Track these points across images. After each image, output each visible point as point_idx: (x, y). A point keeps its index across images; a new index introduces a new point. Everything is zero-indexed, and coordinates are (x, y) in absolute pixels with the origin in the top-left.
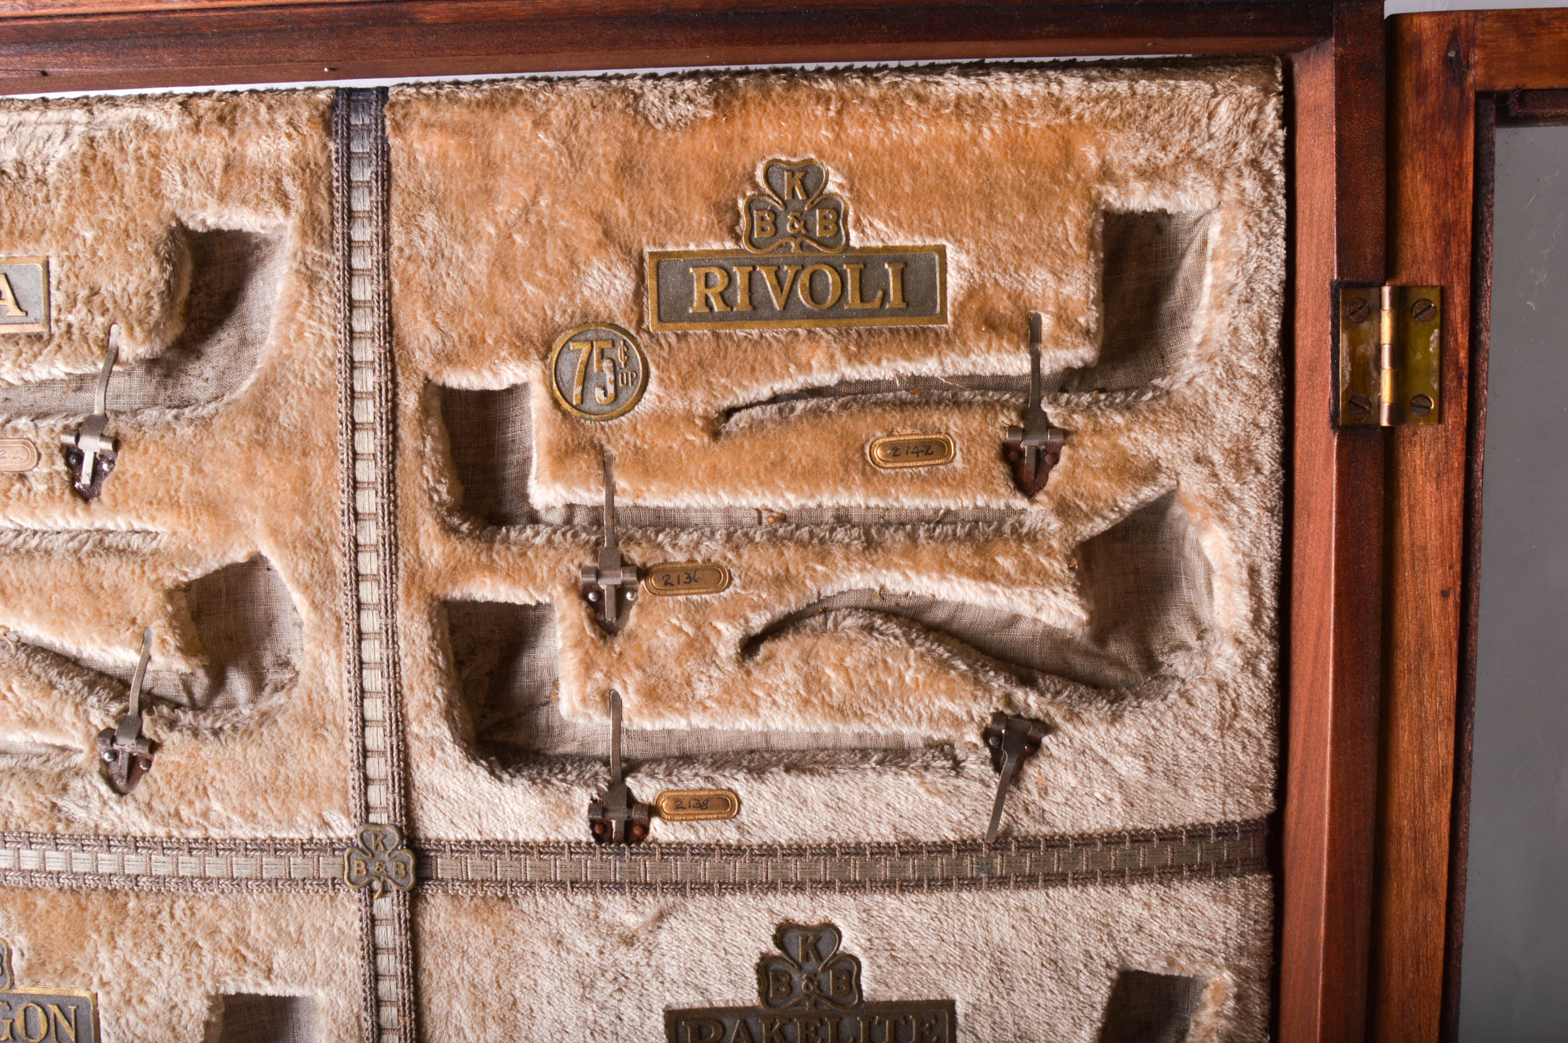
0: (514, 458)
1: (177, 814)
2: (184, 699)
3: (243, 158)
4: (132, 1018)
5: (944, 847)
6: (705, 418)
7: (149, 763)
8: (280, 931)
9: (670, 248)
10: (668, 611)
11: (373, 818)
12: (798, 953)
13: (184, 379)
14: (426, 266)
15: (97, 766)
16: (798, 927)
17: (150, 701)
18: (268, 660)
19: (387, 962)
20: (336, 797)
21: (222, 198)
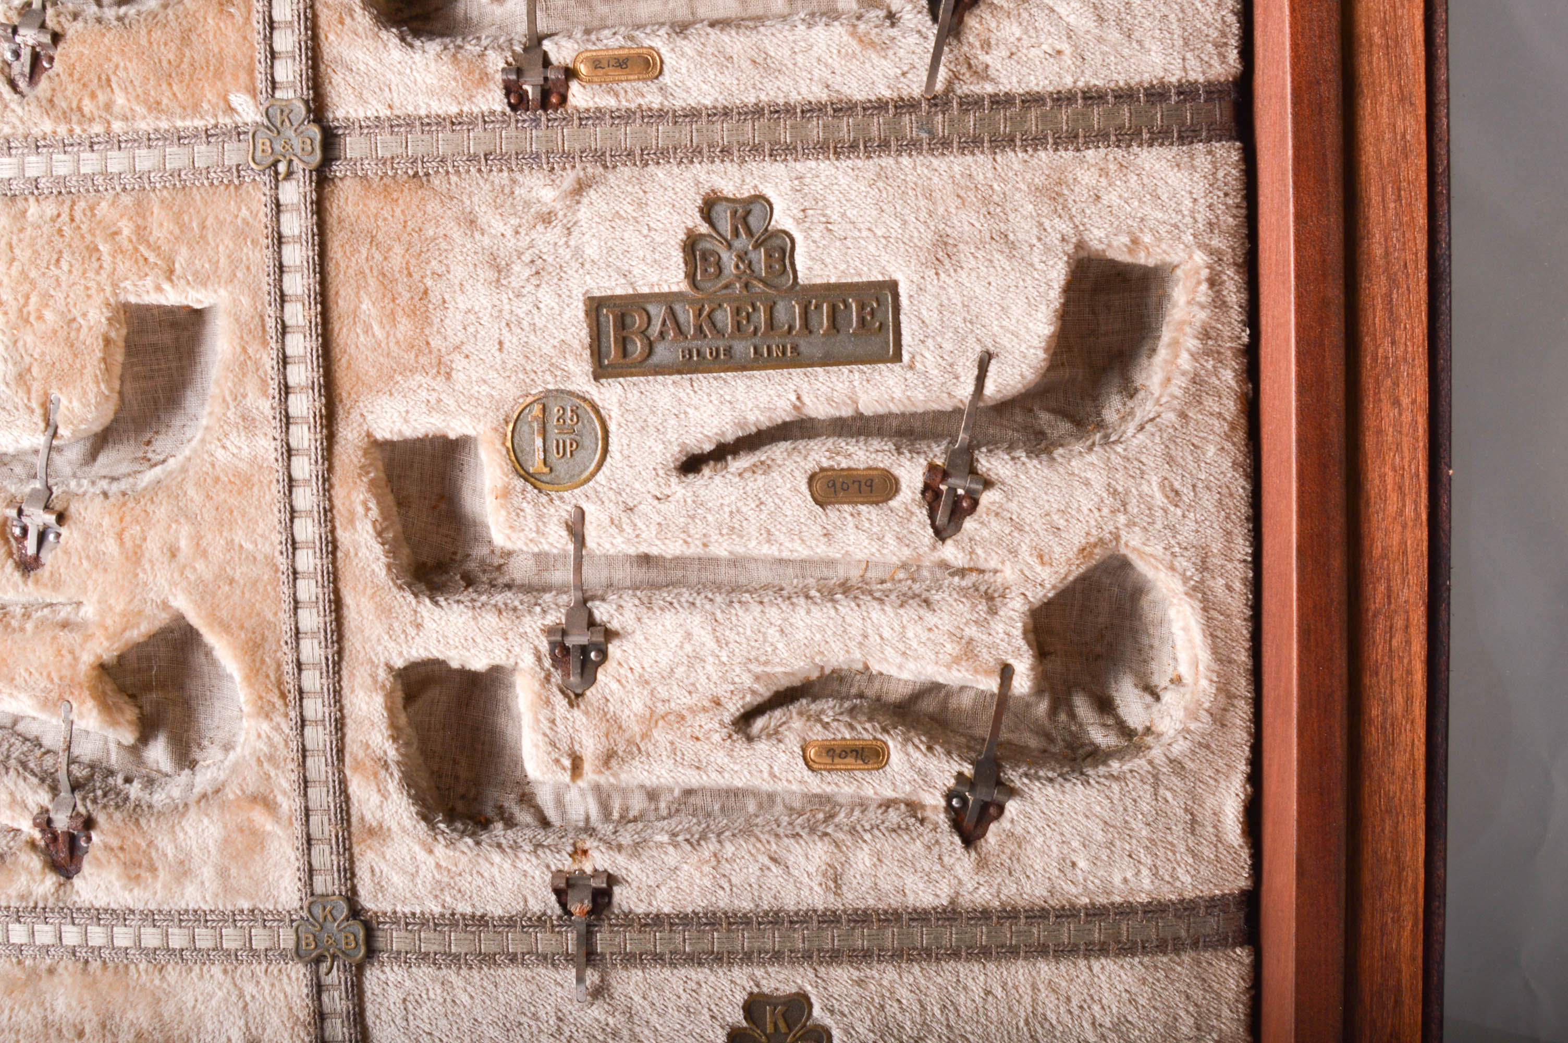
4: (29, 339)
5: (881, 105)
7: (51, 58)
8: (182, 227)
11: (278, 94)
12: (726, 227)
16: (727, 199)
19: (292, 253)
20: (243, 77)
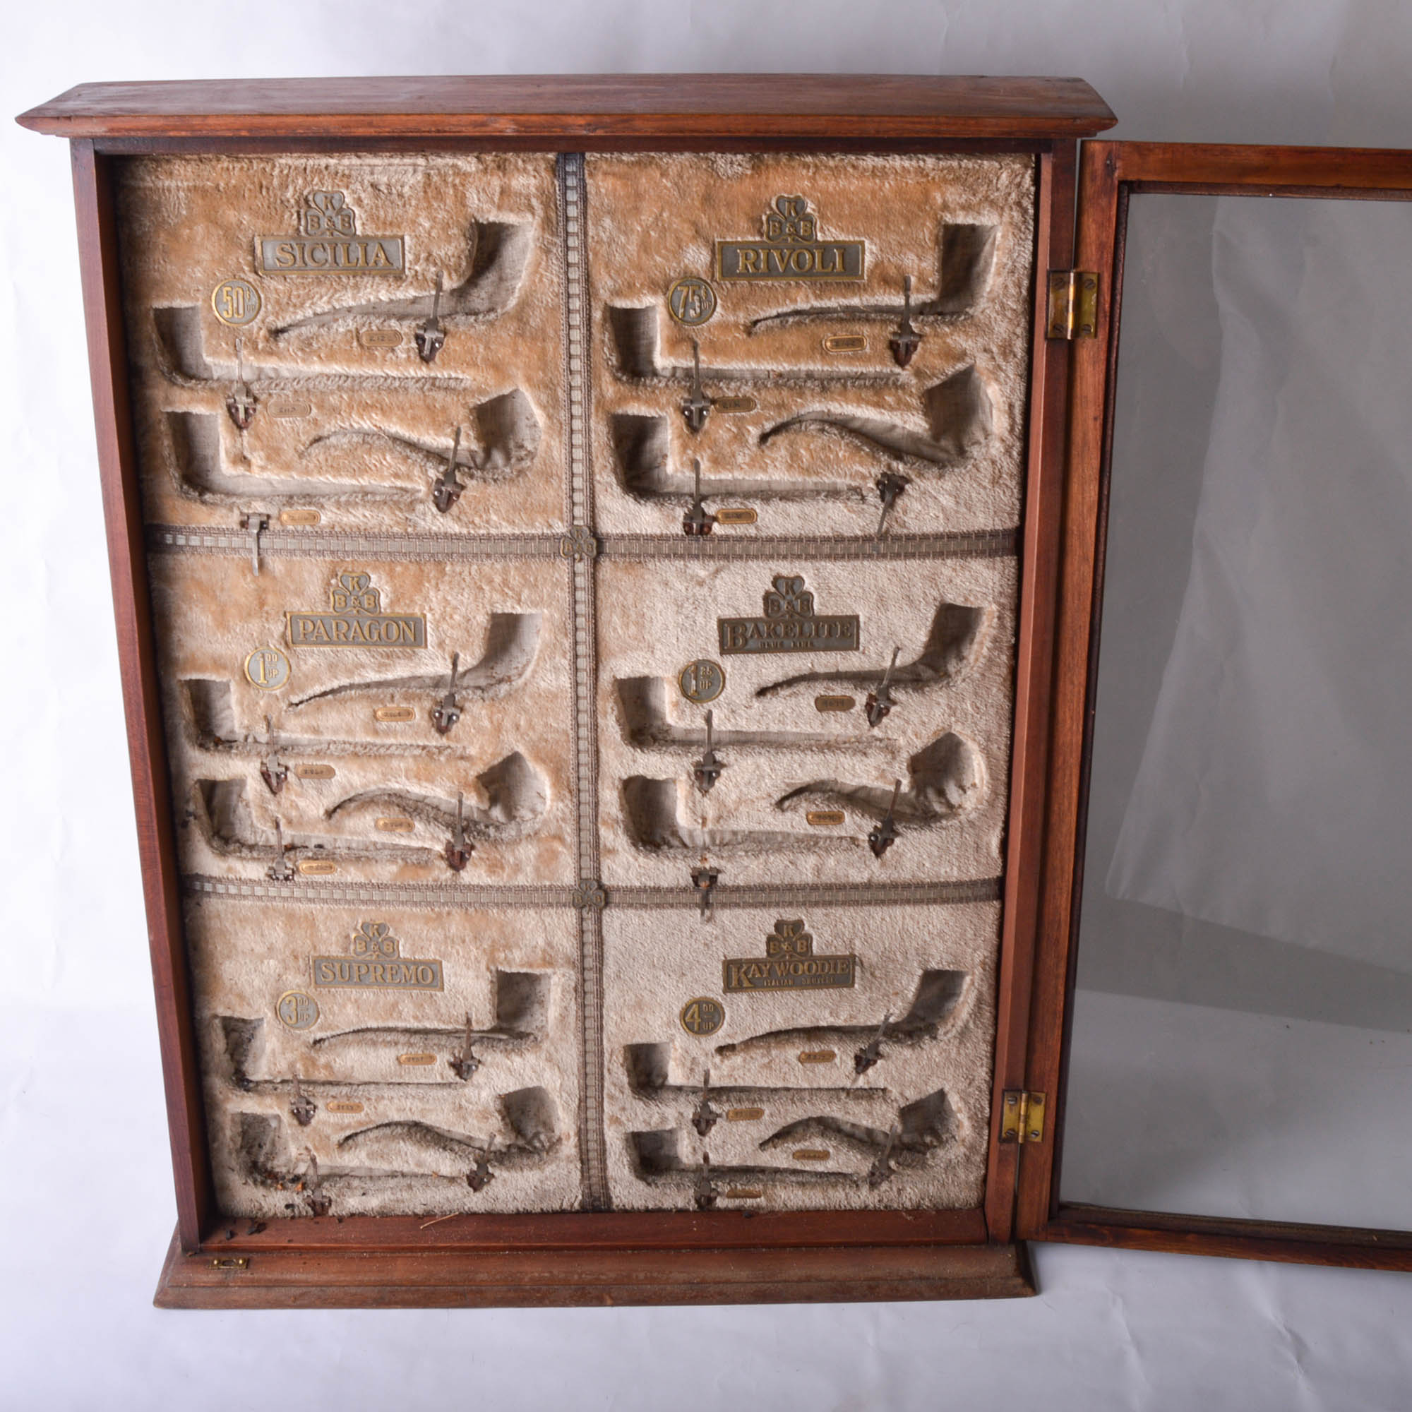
0: (644, 342)
1: (473, 522)
2: (472, 465)
3: (509, 186)
4: (445, 626)
5: (856, 539)
6: (744, 325)
7: (458, 496)
8: (526, 580)
9: (728, 239)
10: (724, 421)
11: (576, 523)
12: (783, 590)
13: (470, 298)
14: (605, 247)
15: (432, 498)
16: (784, 577)
17: (458, 466)
18: (512, 445)
19: (581, 595)
20: (557, 512)
21: (499, 208)
